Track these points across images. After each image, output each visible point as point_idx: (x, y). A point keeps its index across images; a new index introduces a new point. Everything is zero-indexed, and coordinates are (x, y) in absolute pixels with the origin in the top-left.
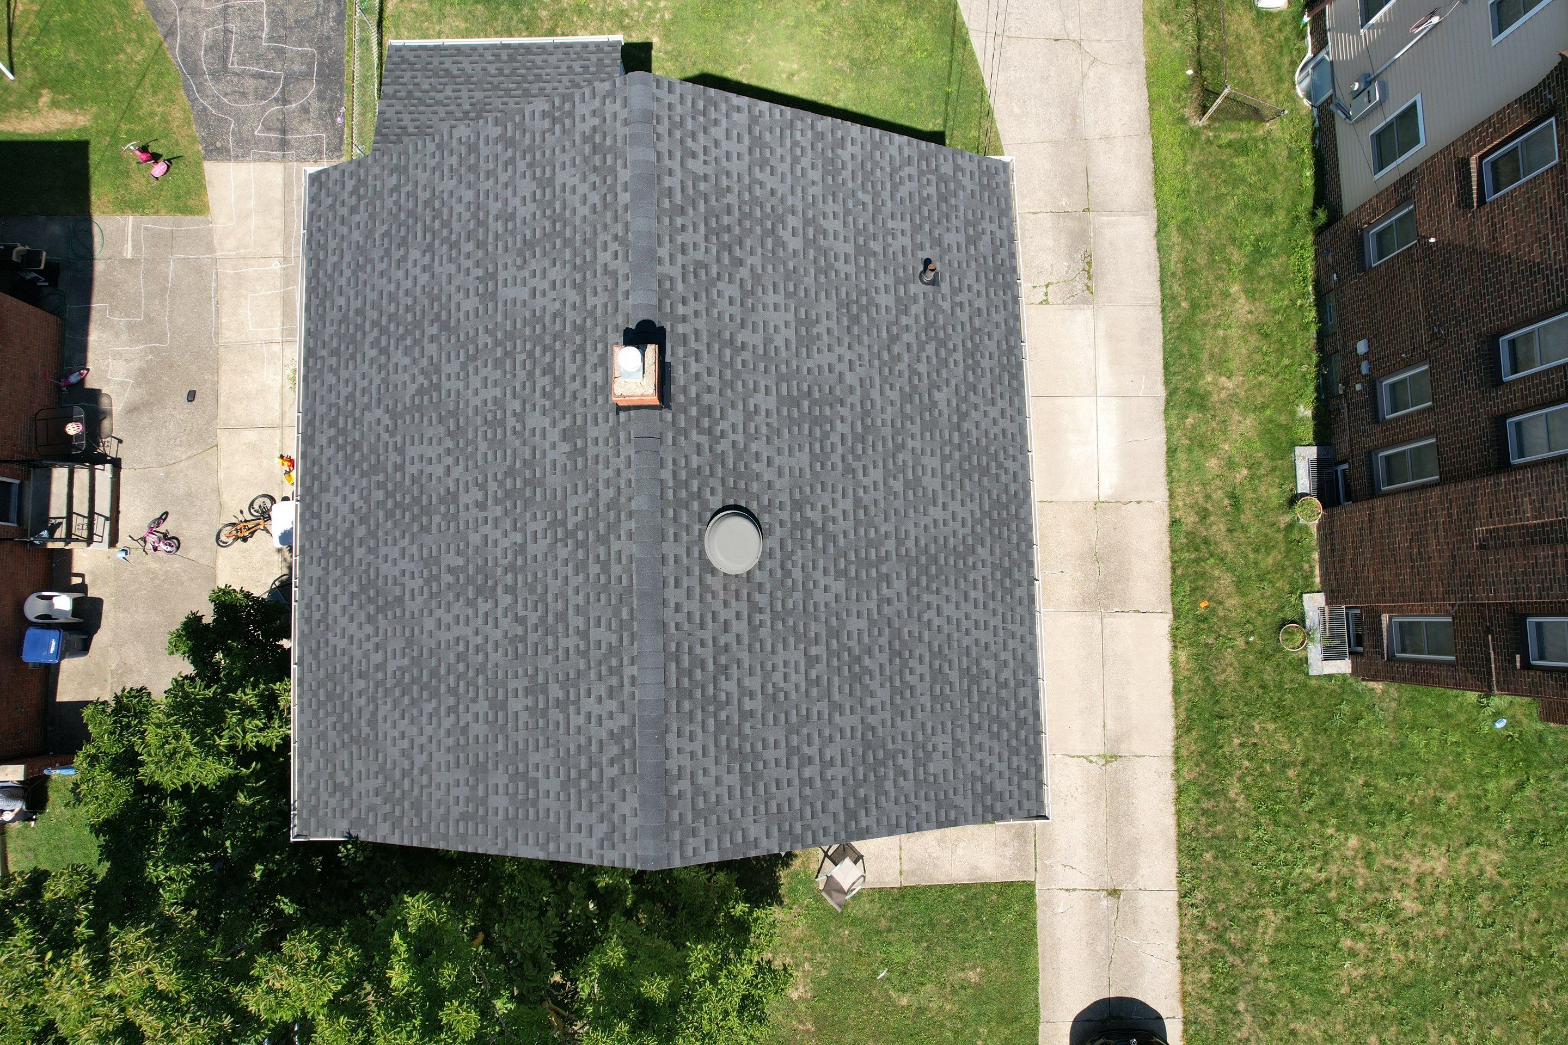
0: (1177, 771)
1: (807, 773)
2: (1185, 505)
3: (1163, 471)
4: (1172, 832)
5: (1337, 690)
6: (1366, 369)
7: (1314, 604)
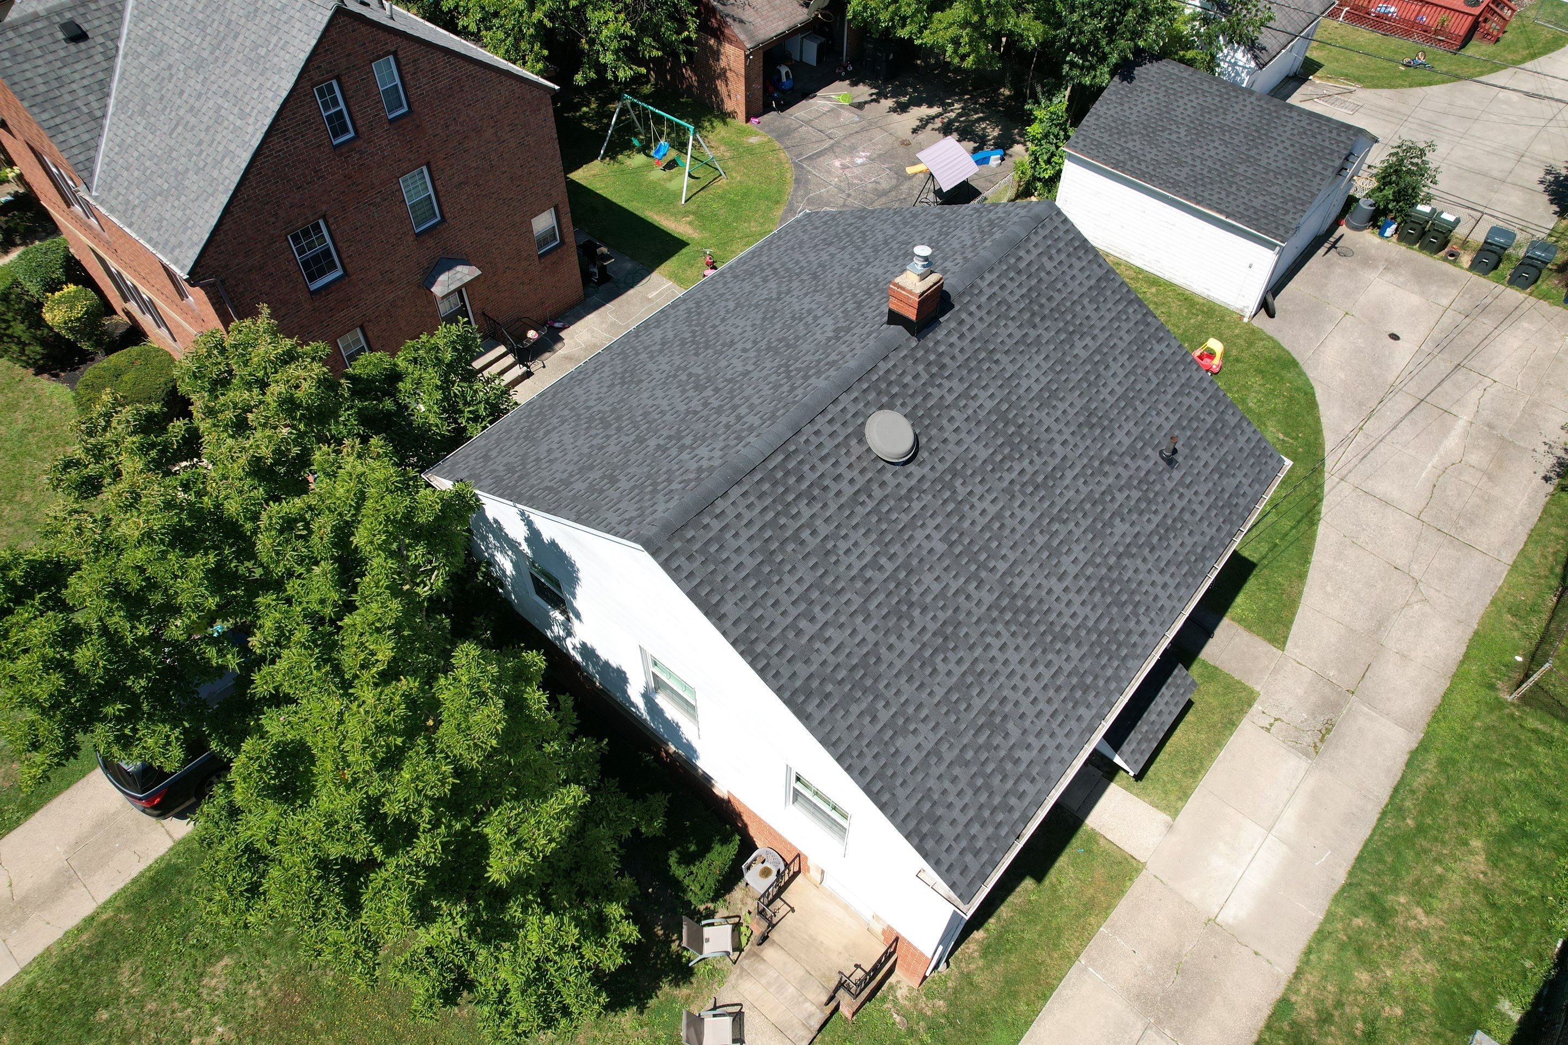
1: (803, 624)
2: (1308, 994)
3: (1301, 946)
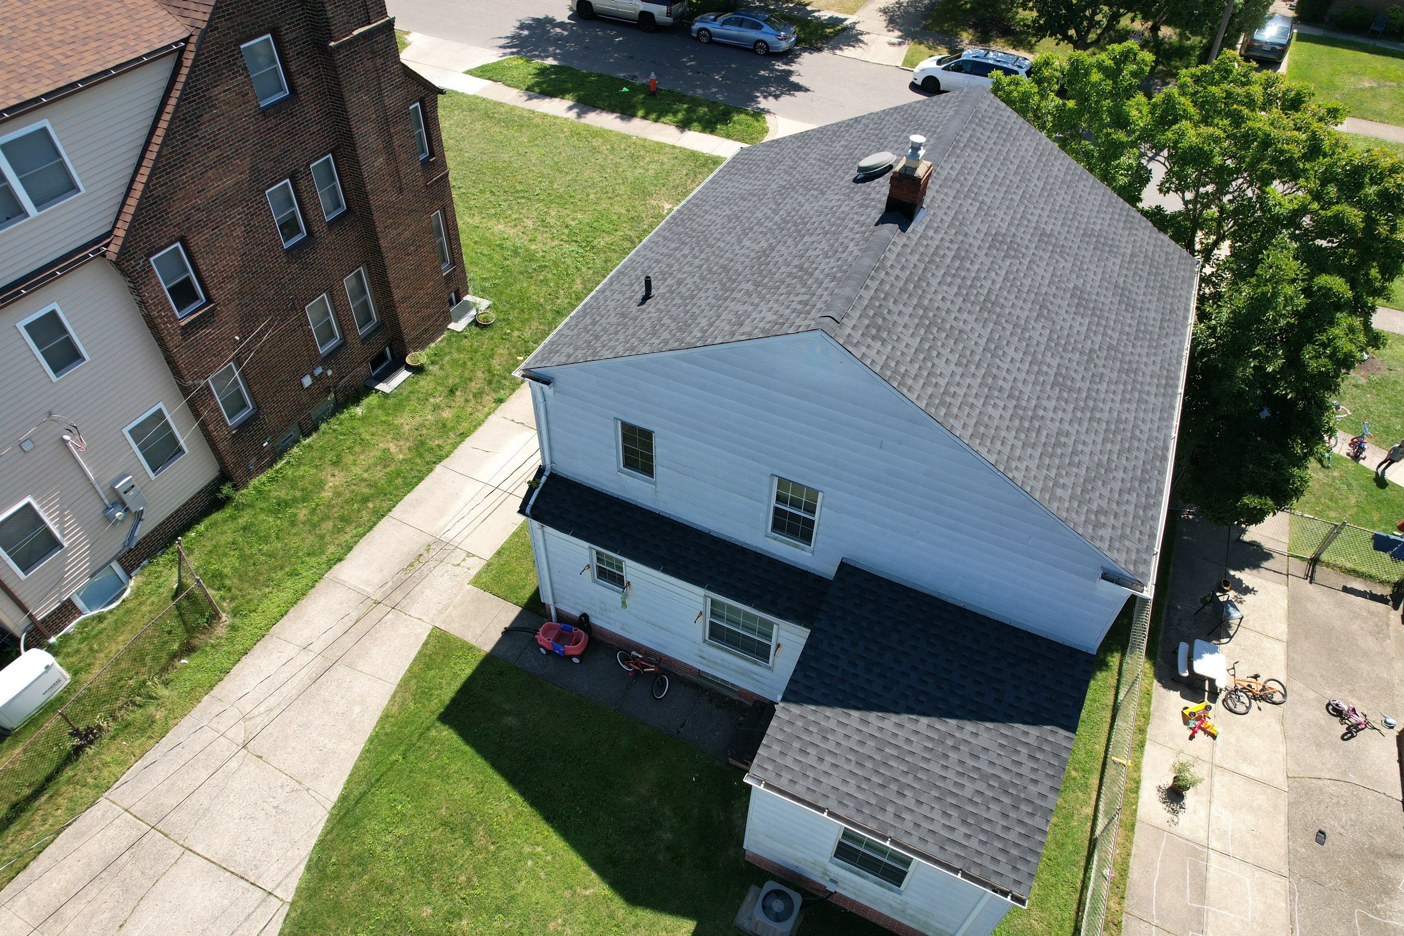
3: (481, 429)
5: (483, 292)
6: (318, 371)
7: (458, 326)
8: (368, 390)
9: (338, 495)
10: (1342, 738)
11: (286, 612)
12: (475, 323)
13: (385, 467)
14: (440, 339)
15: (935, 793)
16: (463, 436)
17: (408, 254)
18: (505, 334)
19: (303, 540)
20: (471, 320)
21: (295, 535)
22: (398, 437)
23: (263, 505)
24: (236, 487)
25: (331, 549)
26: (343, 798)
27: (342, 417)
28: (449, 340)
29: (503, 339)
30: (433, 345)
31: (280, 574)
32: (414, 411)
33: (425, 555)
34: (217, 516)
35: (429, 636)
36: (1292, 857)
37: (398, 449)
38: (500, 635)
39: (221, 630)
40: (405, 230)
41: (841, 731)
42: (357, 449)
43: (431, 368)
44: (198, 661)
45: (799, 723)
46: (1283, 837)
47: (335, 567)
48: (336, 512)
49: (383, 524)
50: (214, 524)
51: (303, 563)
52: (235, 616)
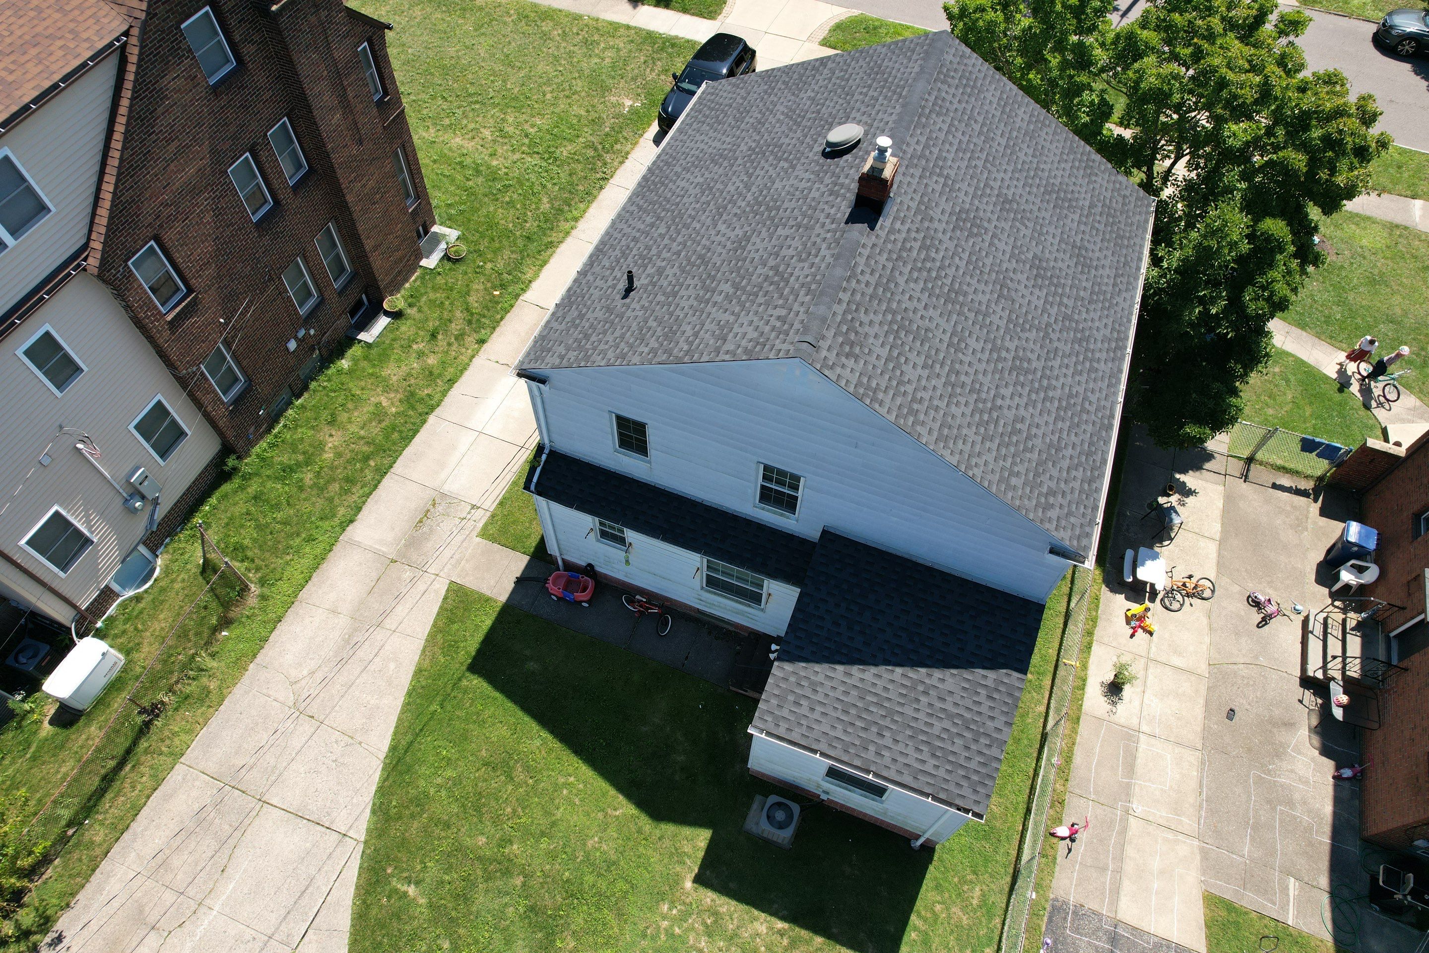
0: (572, 228)
2: (467, 349)
3: (467, 374)
4: (594, 205)
5: (450, 221)
6: (302, 333)
7: (430, 262)
8: (350, 341)
9: (339, 455)
10: (1258, 626)
11: (310, 578)
12: (446, 257)
13: (380, 422)
14: (413, 278)
15: (909, 732)
16: (452, 382)
17: (374, 203)
18: (478, 267)
19: (314, 504)
20: (442, 254)
21: (305, 500)
22: (387, 389)
23: (268, 472)
24: (239, 458)
25: (342, 511)
26: (393, 749)
27: (330, 372)
28: (422, 277)
29: (477, 273)
30: (407, 285)
31: (298, 541)
32: (399, 360)
33: (432, 510)
34: (226, 487)
35: (448, 590)
36: (1207, 733)
37: (389, 403)
38: (513, 585)
39: (252, 601)
40: (369, 180)
41: (828, 683)
42: (350, 405)
43: (409, 311)
44: (237, 632)
45: (792, 679)
46: (1201, 716)
47: (348, 529)
48: (340, 473)
49: (387, 481)
50: (225, 496)
51: (317, 528)
52: (263, 586)
